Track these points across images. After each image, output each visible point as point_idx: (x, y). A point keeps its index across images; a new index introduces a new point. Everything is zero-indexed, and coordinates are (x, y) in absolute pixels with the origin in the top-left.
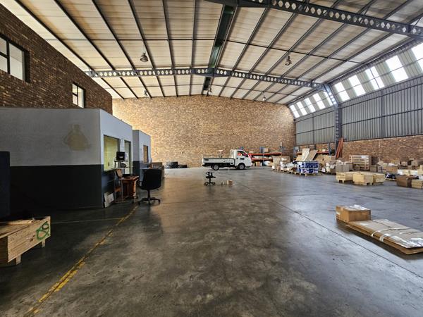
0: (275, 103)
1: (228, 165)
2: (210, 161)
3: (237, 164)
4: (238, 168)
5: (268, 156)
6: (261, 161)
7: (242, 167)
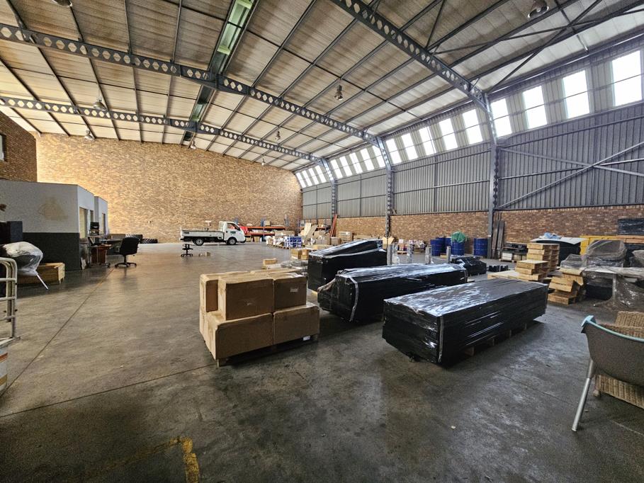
0: (279, 168)
1: (216, 239)
2: (191, 234)
3: (226, 239)
4: (228, 243)
5: (270, 230)
6: (261, 236)
7: (232, 242)
